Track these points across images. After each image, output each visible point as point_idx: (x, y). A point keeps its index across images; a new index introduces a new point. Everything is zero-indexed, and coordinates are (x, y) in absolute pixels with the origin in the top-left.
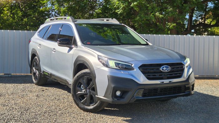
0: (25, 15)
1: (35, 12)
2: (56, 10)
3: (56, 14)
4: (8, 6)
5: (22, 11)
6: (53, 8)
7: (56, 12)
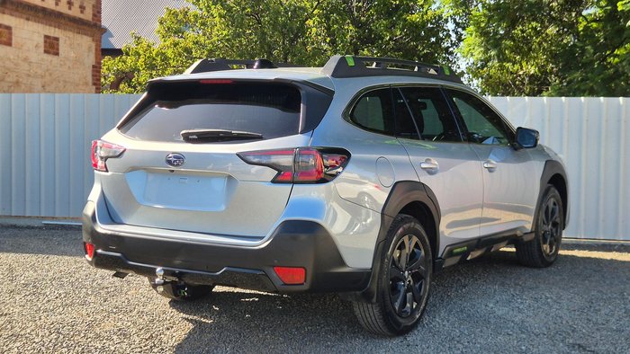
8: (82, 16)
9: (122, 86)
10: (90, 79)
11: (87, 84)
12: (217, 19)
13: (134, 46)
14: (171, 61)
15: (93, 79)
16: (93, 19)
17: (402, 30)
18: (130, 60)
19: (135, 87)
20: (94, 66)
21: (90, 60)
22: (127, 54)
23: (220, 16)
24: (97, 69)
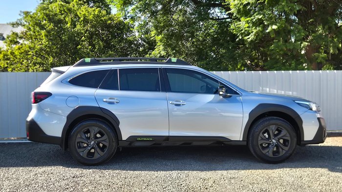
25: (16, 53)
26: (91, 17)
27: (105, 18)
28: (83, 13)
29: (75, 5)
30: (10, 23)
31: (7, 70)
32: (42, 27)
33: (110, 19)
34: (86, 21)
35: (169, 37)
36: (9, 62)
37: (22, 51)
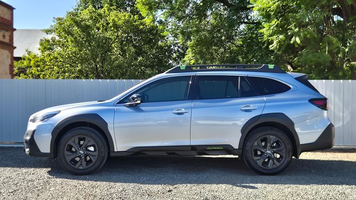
0: (139, 52)
1: (152, 47)
2: (179, 45)
3: (179, 49)
4: (117, 42)
5: (135, 46)
6: (175, 42)
7: (179, 47)
8: (4, 40)
9: (21, 75)
10: (8, 71)
11: (6, 74)
12: (70, 43)
13: (27, 56)
14: (48, 63)
15: (10, 72)
16: (10, 42)
17: (156, 49)
18: (26, 63)
19: (28, 75)
20: (10, 65)
21: (8, 62)
22: (24, 59)
23: (72, 42)
24: (12, 66)
25: (46, 59)
26: (120, 22)
27: (137, 23)
28: (112, 18)
29: (106, 10)
30: (44, 30)
31: (40, 77)
32: (69, 33)
33: (141, 24)
34: (116, 27)
35: (200, 43)
36: (39, 68)
37: (52, 58)
